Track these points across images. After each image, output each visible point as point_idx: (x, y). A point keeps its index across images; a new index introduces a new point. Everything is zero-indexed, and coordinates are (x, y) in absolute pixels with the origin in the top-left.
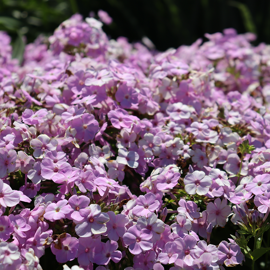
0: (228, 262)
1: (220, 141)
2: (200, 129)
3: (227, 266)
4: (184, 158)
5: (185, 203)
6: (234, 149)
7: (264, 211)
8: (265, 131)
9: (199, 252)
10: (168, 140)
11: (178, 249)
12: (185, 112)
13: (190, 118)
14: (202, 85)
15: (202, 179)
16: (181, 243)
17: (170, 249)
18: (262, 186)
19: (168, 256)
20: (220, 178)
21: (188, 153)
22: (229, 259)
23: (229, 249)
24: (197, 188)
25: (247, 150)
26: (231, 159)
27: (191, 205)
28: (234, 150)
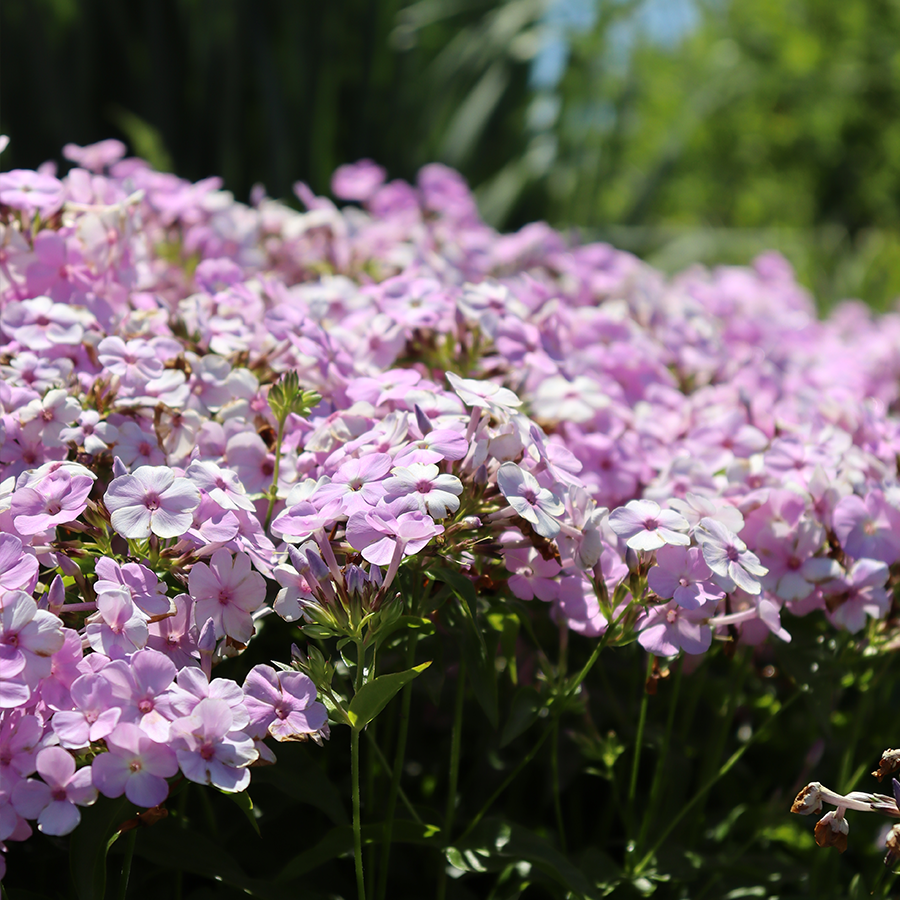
0: (280, 727)
1: (194, 400)
2: (129, 359)
3: (279, 740)
4: (87, 450)
5: (116, 568)
6: (247, 419)
7: (384, 559)
8: (332, 369)
9: (186, 700)
10: (24, 402)
11: (118, 698)
12: (66, 326)
13: (82, 343)
14: (111, 242)
15: (167, 487)
16: (126, 674)
17: (89, 698)
18: (367, 490)
19: (86, 719)
20: (224, 490)
21: (99, 435)
22: (282, 719)
23: (280, 689)
24: (152, 517)
25: (298, 402)
26: (238, 450)
27: (135, 576)
28: (245, 423)
